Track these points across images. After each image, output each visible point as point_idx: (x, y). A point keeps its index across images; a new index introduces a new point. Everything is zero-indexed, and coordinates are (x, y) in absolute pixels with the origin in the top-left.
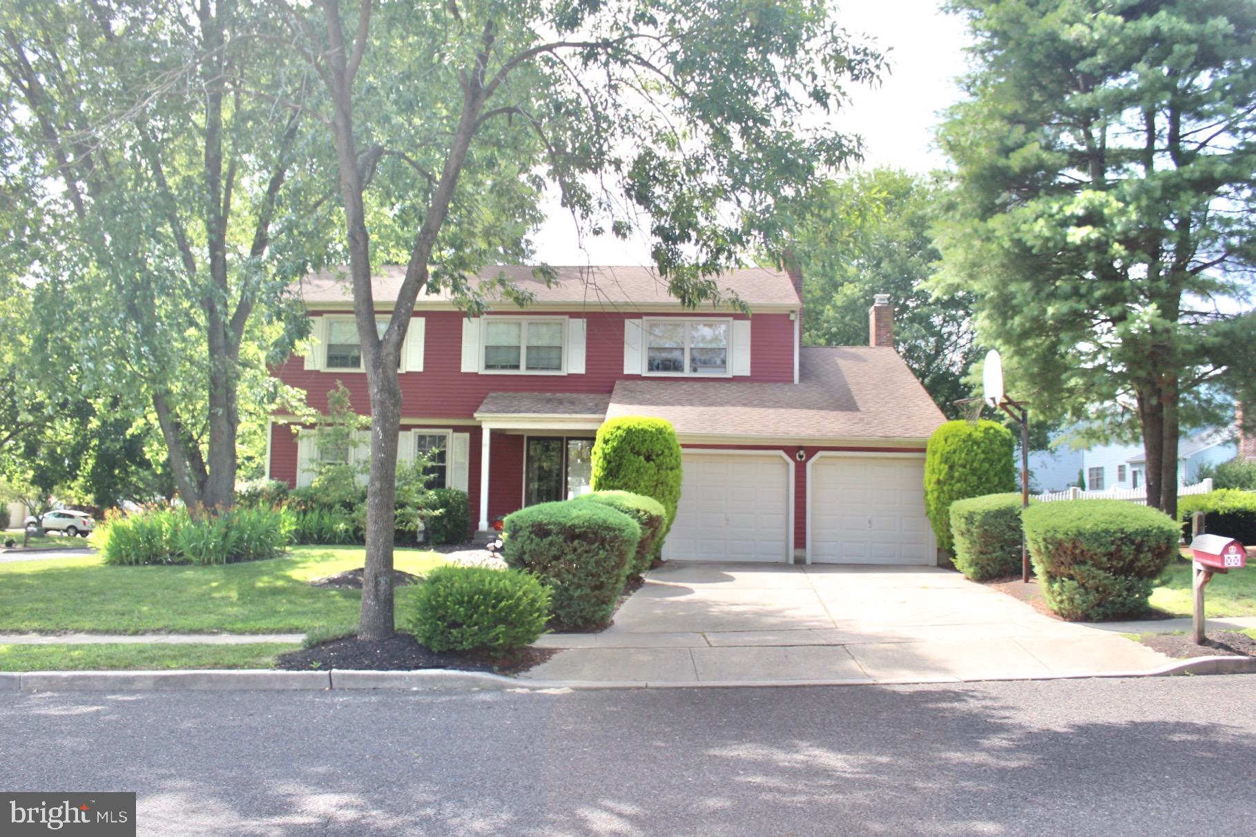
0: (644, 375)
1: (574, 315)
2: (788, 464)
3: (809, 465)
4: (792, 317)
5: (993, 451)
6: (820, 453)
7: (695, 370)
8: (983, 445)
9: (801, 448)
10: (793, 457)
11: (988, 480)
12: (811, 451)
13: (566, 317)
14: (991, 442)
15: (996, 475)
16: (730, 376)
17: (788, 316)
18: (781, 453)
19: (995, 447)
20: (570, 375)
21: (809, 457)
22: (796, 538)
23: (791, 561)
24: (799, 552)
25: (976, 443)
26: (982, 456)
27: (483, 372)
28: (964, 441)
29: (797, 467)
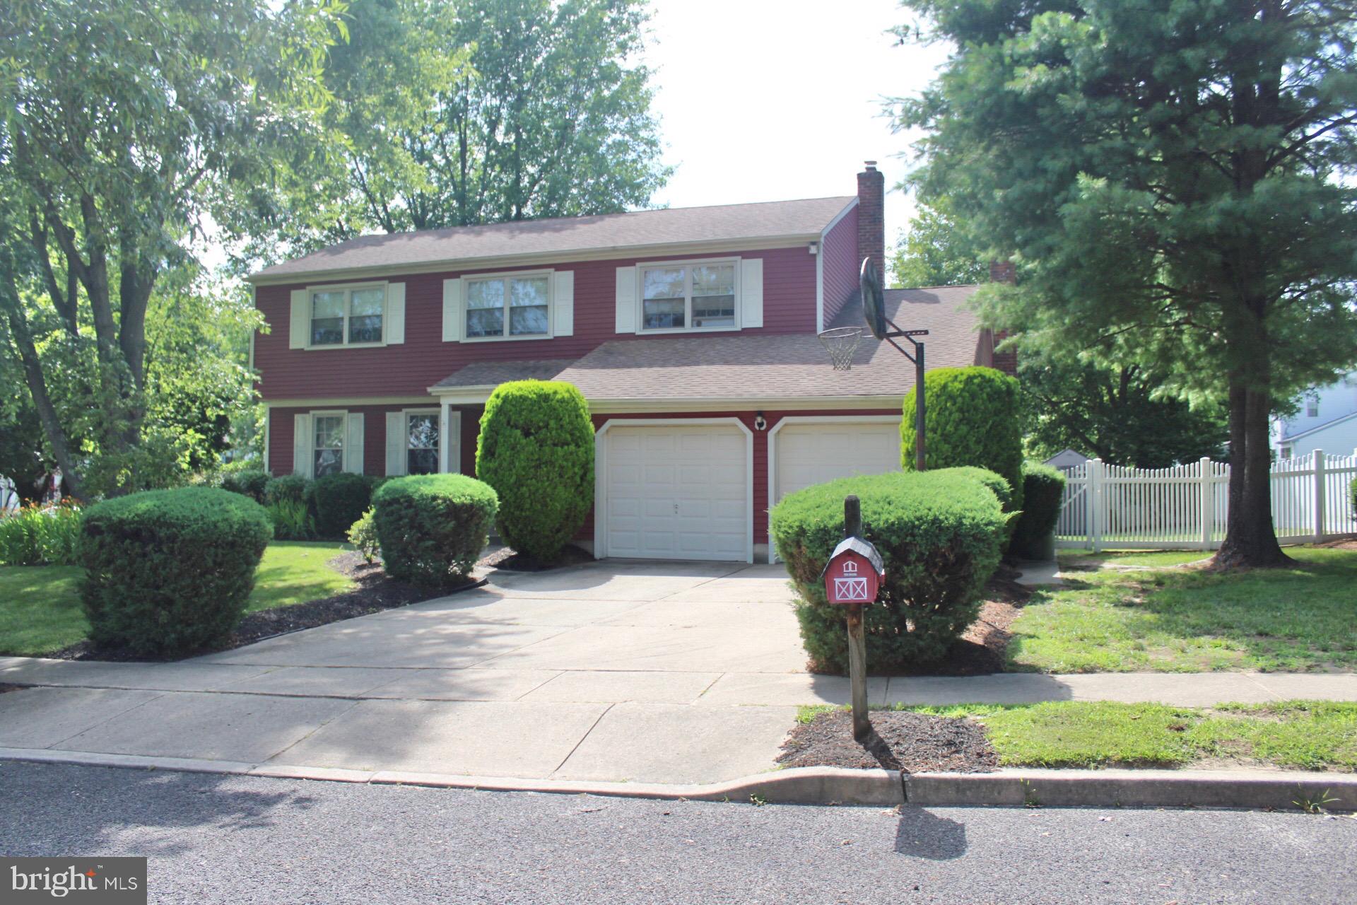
0: (638, 333)
1: (559, 267)
2: (744, 435)
3: (771, 435)
4: (813, 250)
5: (976, 409)
6: (785, 420)
7: (699, 324)
8: (959, 400)
9: (760, 413)
10: (750, 425)
11: (967, 448)
12: (773, 417)
13: (552, 270)
14: (973, 396)
15: (978, 442)
16: (738, 328)
17: (807, 249)
18: (736, 420)
19: (978, 402)
20: (556, 338)
21: (770, 426)
22: (755, 531)
23: (750, 561)
24: (760, 548)
25: (951, 397)
26: (956, 416)
27: (464, 340)
28: (938, 396)
29: (755, 438)
